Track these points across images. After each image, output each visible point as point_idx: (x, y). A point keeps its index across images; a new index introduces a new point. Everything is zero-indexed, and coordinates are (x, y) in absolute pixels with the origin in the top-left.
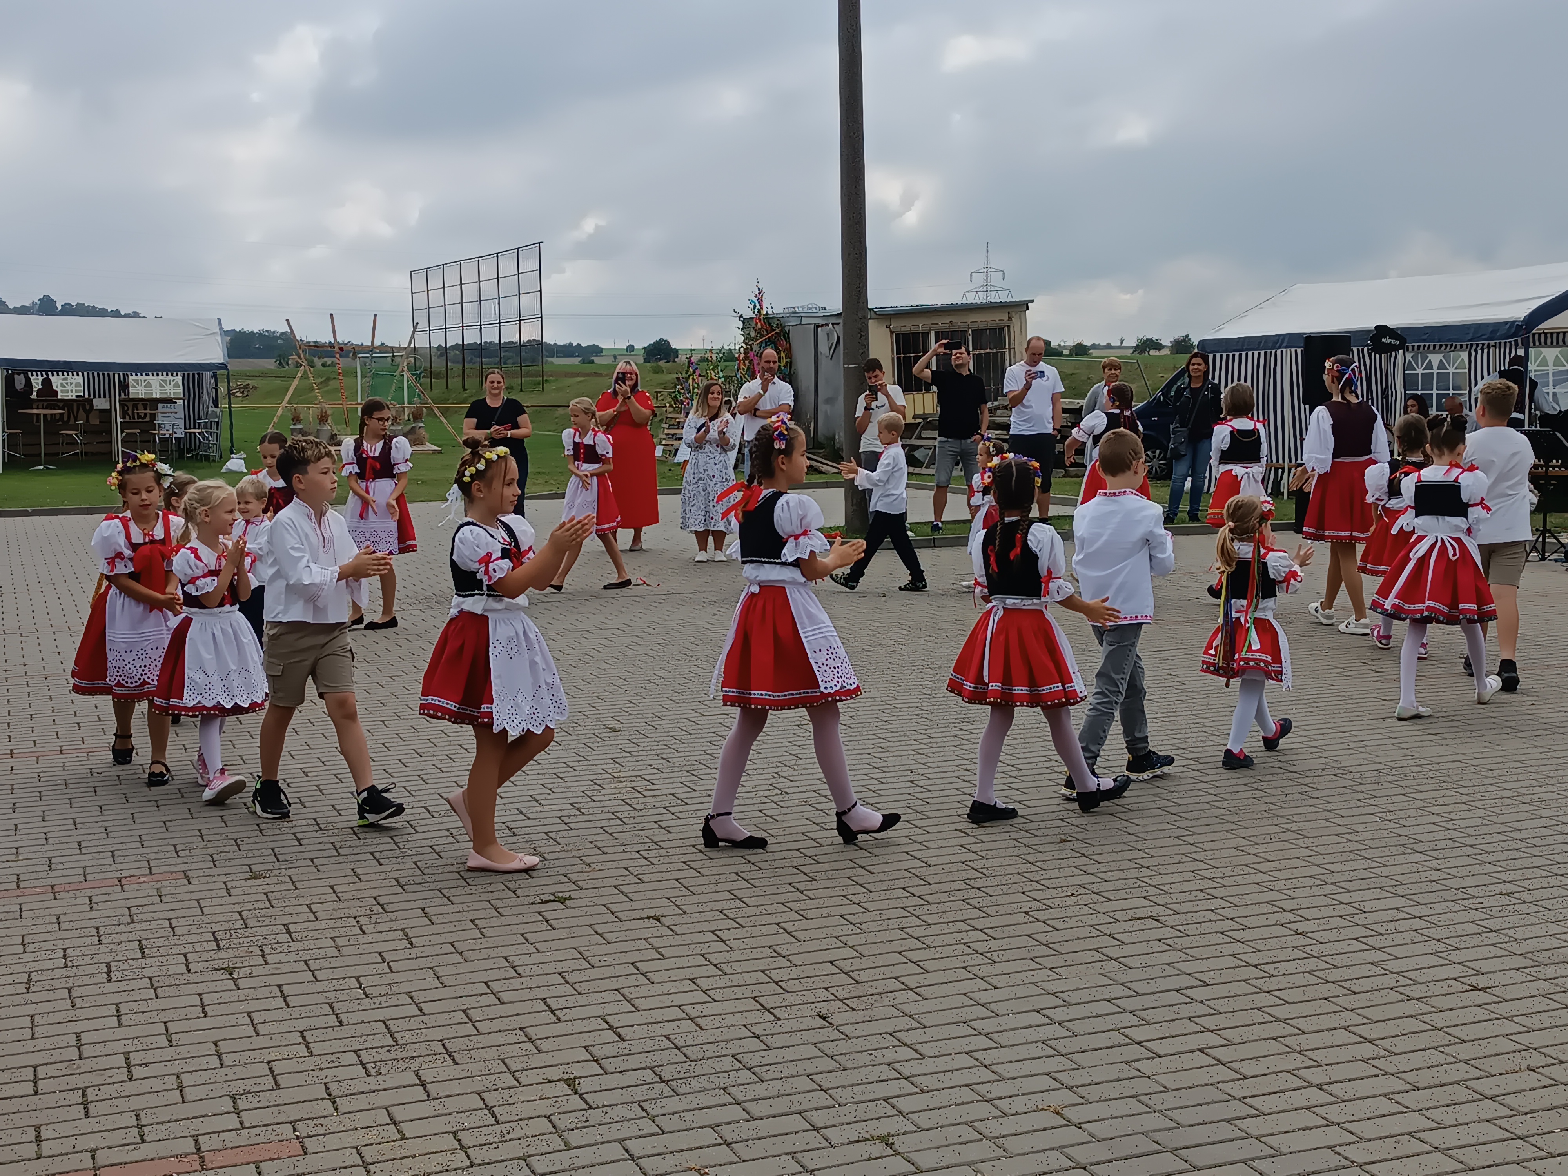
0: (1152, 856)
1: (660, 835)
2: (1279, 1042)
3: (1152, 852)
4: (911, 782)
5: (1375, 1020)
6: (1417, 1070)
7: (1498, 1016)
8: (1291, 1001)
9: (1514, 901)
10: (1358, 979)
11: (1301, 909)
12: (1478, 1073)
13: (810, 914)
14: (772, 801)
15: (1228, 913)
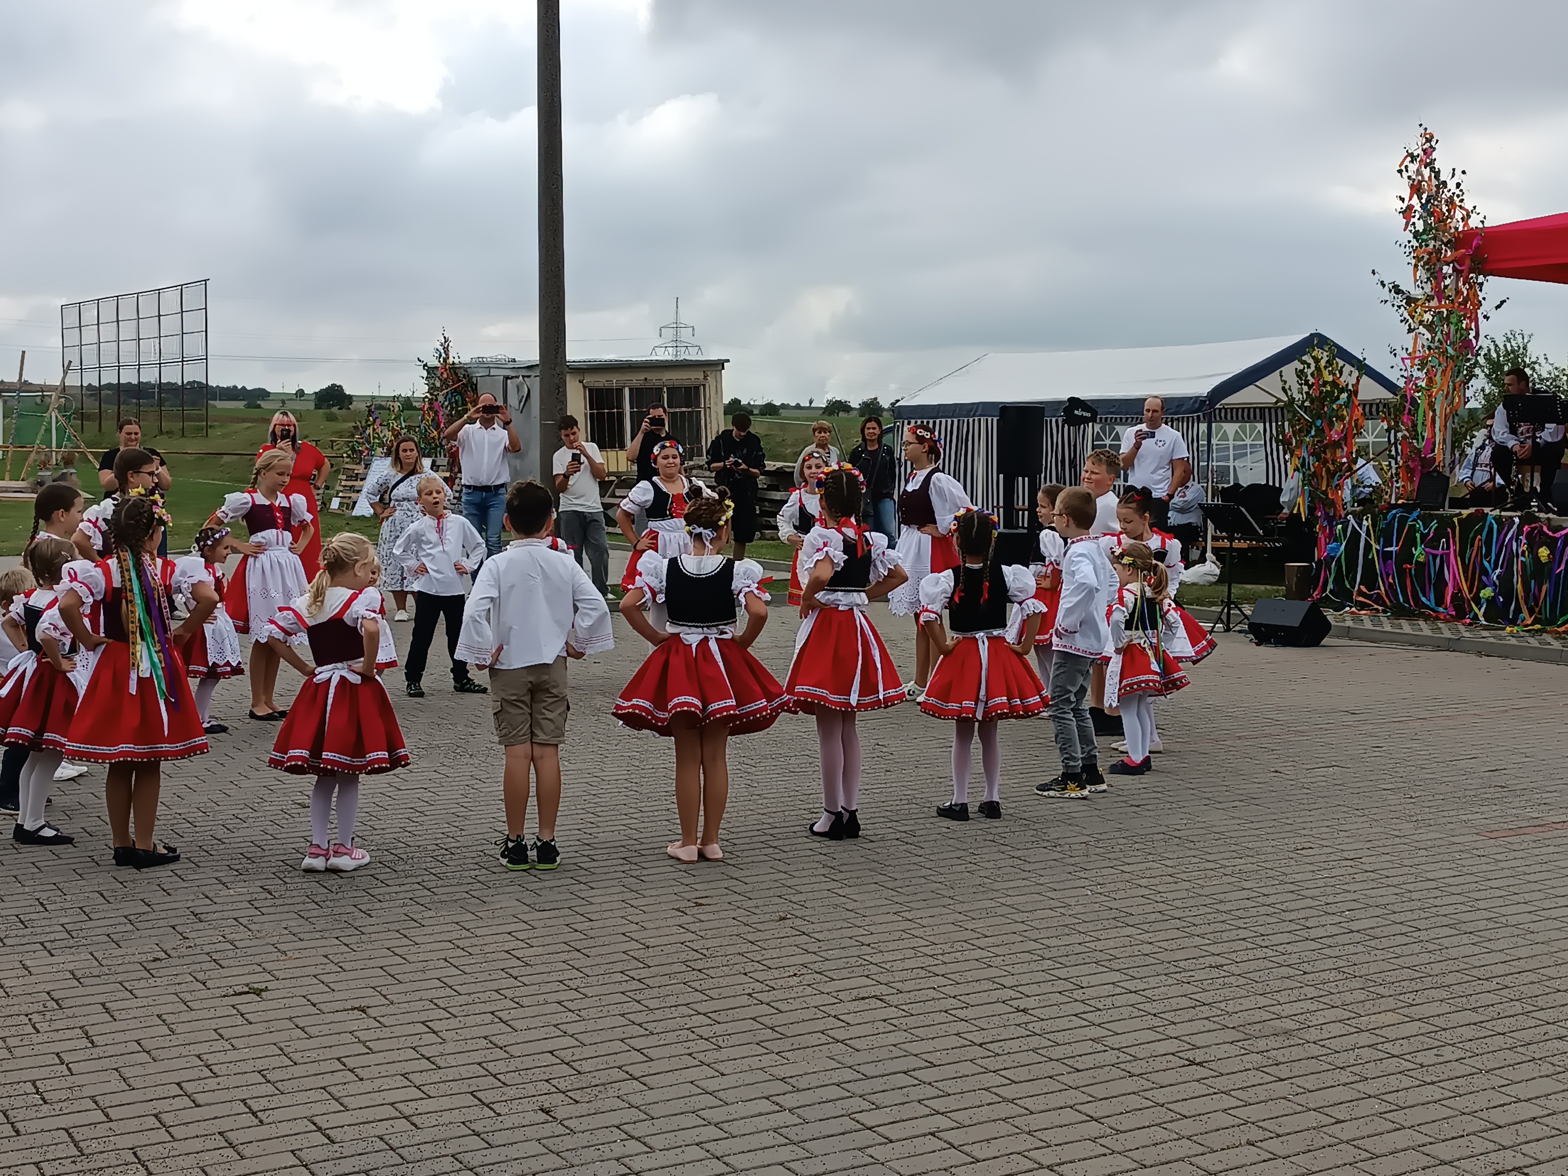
0: (872, 933)
1: (361, 921)
2: (1008, 1122)
3: (872, 929)
4: (623, 859)
5: (1100, 1097)
6: (1143, 1147)
7: (1216, 1091)
8: (1017, 1080)
9: (1223, 974)
10: (1081, 1056)
11: (1021, 985)
12: (1201, 1149)
13: (525, 1001)
14: (479, 882)
15: (948, 990)
